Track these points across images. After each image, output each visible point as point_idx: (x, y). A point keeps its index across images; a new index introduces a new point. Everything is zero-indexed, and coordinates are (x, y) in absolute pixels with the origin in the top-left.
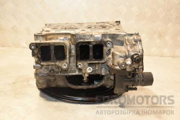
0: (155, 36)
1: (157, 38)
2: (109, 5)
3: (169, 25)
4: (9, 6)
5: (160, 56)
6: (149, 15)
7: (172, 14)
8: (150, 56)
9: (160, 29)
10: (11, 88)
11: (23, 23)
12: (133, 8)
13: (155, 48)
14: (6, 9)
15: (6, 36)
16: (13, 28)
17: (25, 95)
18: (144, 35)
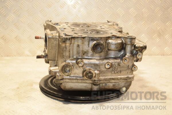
0: (155, 35)
1: (157, 37)
2: (107, 8)
3: (167, 24)
4: (11, 17)
5: (161, 55)
6: (147, 16)
7: (170, 12)
8: (151, 55)
9: (159, 28)
10: (15, 93)
11: (25, 32)
12: (131, 10)
13: (155, 47)
14: (8, 20)
15: (10, 46)
16: (16, 38)
17: (29, 99)
18: (143, 35)
